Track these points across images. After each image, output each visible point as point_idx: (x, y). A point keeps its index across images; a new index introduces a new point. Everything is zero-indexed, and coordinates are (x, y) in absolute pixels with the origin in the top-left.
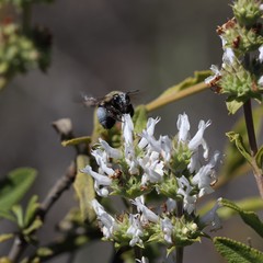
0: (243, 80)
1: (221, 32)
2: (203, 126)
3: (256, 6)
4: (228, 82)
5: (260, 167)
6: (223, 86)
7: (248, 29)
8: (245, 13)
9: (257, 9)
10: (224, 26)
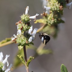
0: (23, 40)
1: (17, 24)
2: (7, 56)
3: (28, 17)
4: (19, 40)
5: (28, 66)
6: (17, 41)
7: (25, 24)
8: (25, 19)
9: (28, 18)
10: (18, 22)
